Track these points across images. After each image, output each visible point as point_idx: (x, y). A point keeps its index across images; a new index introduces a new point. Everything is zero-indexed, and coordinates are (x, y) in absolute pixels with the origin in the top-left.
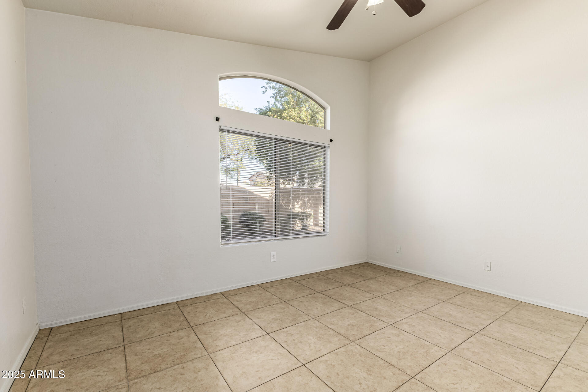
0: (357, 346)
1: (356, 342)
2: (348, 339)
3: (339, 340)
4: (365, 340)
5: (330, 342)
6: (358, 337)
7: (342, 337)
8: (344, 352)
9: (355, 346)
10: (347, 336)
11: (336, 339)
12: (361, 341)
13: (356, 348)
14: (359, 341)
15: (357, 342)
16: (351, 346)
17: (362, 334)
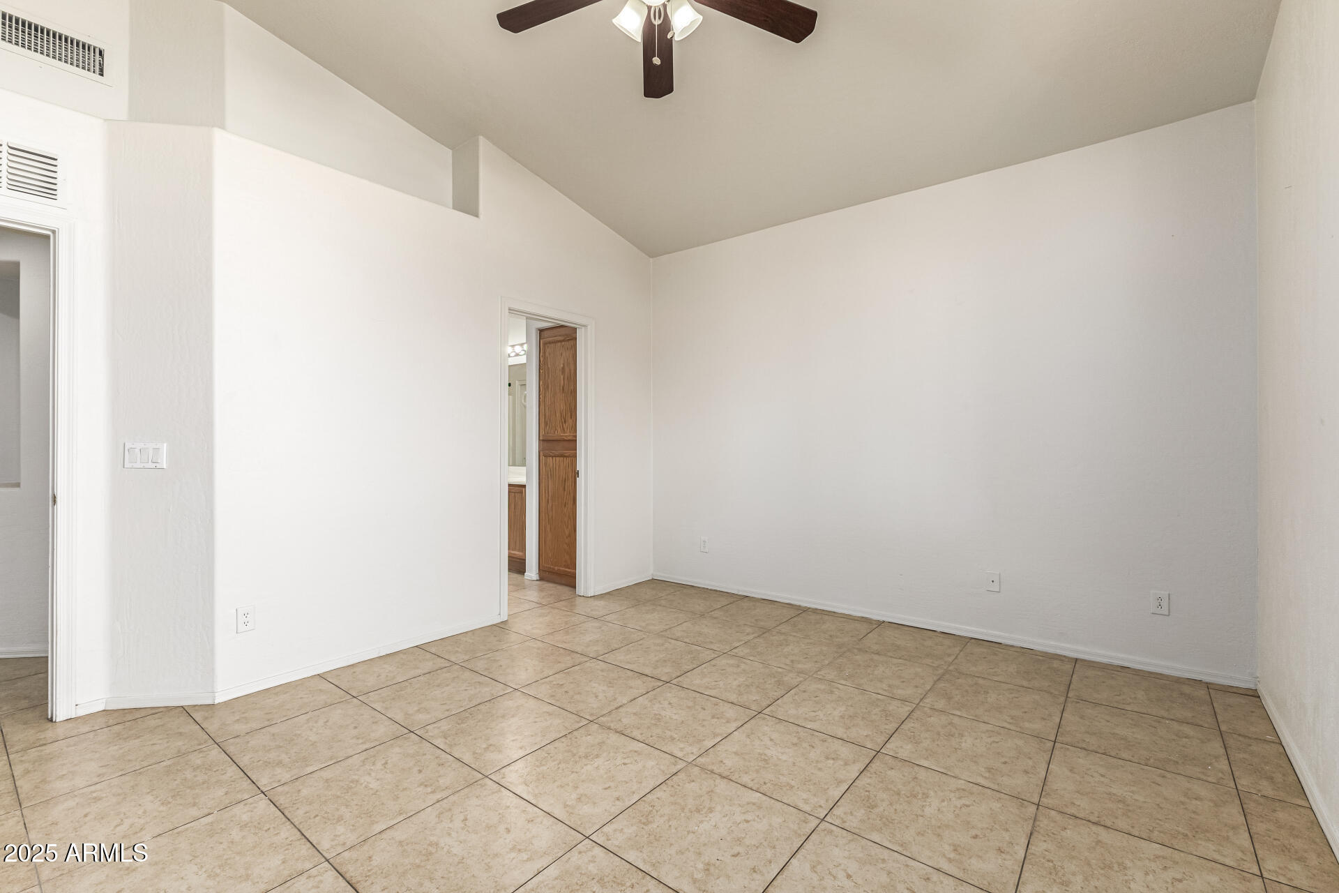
0: (680, 754)
1: (685, 764)
2: (703, 769)
3: (722, 762)
4: (663, 772)
5: (738, 755)
6: (682, 776)
7: (717, 771)
8: (704, 740)
9: (685, 753)
10: (707, 773)
11: (728, 763)
12: (673, 766)
13: (682, 749)
14: (679, 767)
15: (681, 765)
16: (692, 753)
17: (672, 786)
